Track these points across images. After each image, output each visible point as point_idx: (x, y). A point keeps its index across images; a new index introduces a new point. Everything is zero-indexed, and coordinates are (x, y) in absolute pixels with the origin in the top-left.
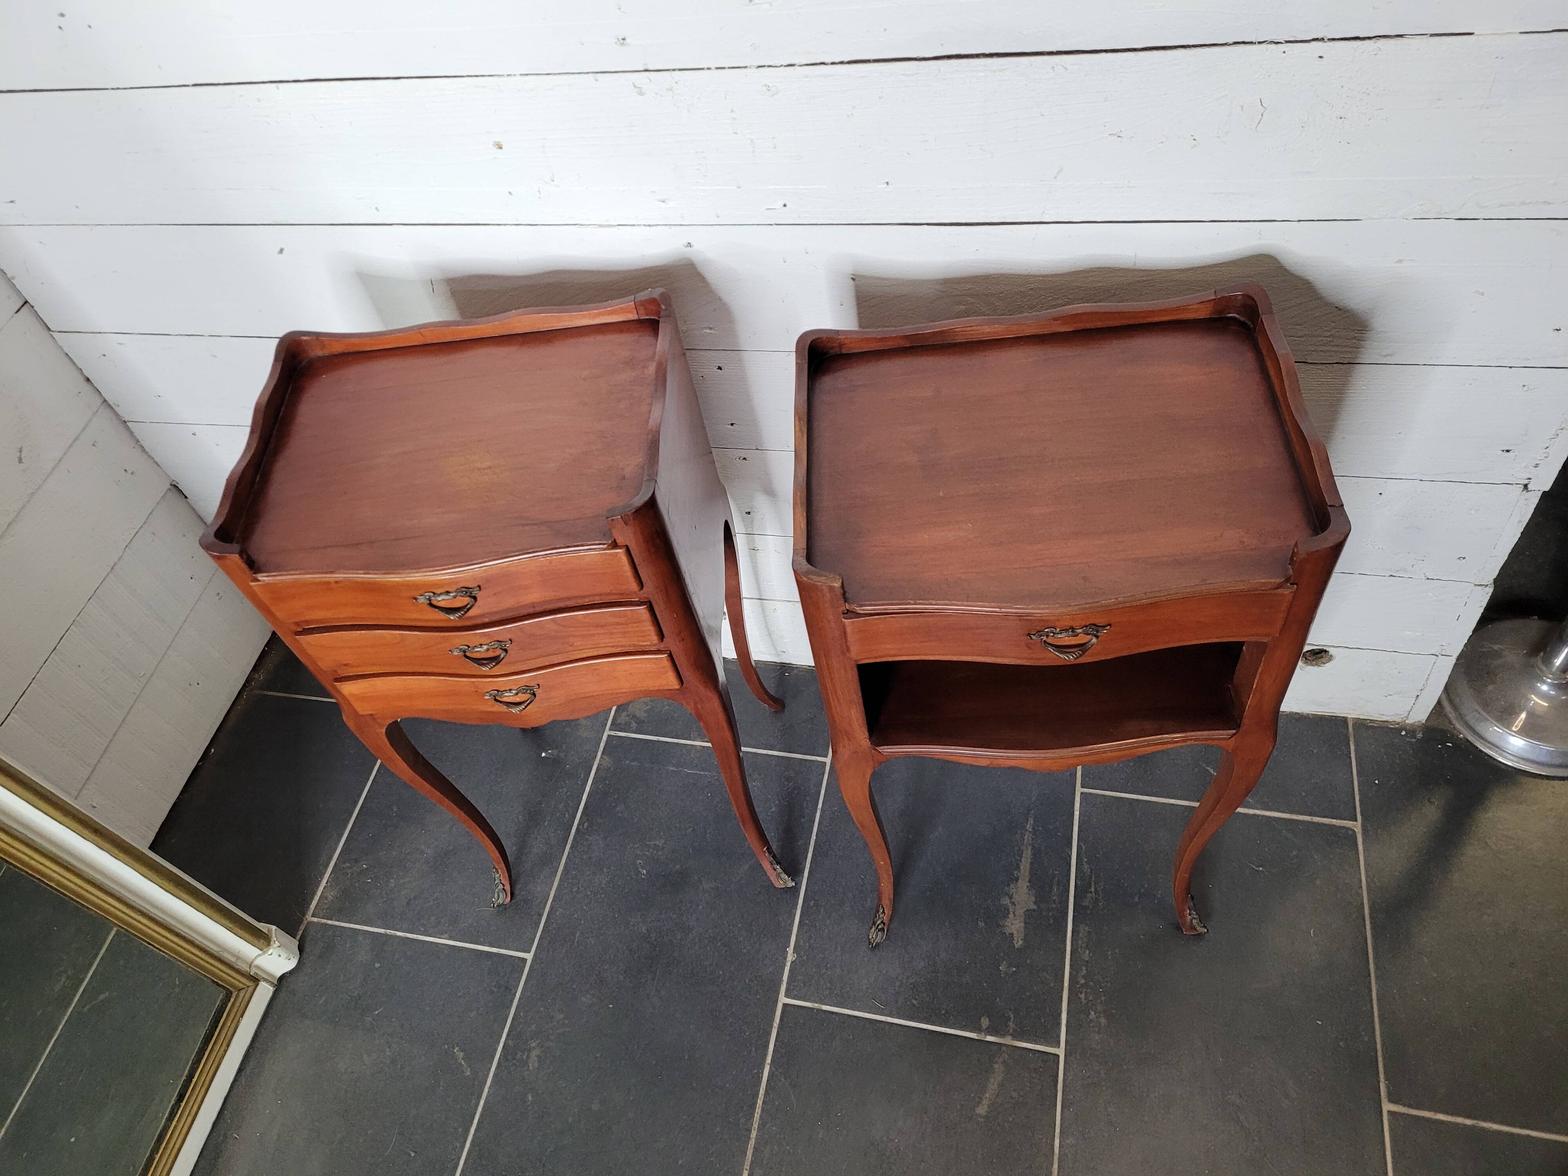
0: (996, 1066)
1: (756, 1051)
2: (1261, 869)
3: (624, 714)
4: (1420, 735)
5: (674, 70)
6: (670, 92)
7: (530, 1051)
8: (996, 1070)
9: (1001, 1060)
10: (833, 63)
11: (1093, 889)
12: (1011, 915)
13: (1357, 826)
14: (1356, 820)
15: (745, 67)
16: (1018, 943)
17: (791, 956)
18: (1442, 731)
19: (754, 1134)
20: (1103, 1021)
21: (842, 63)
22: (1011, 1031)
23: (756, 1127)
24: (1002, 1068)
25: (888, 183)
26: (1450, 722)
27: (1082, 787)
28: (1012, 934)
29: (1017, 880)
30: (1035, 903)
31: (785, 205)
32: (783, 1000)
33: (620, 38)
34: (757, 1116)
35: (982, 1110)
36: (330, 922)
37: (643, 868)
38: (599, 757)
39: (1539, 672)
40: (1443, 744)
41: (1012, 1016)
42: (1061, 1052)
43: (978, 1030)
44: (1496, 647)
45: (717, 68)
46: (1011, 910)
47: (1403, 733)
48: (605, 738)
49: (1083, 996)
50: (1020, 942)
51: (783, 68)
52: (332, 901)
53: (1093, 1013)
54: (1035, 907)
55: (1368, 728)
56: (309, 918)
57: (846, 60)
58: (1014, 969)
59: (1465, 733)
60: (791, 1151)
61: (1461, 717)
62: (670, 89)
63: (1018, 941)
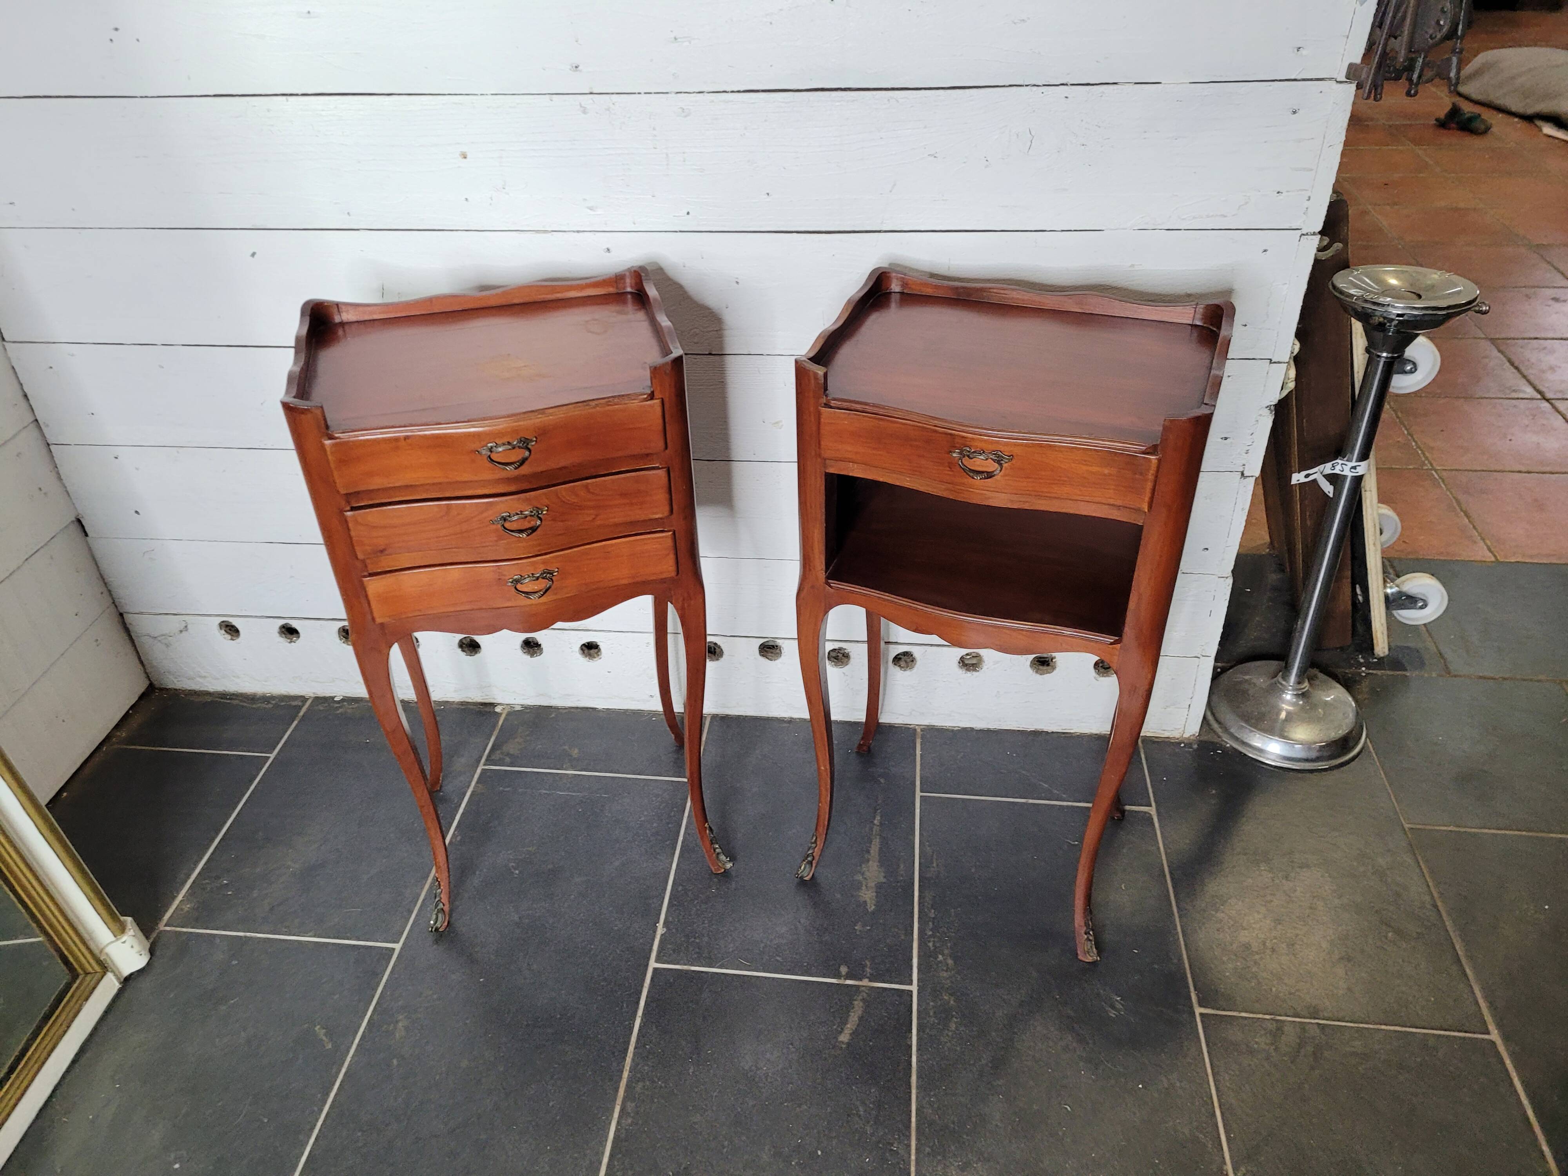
0: (856, 1003)
1: (627, 1006)
2: (1076, 843)
3: (498, 752)
4: (1195, 746)
5: (613, 94)
6: (608, 112)
7: (397, 1022)
8: (856, 1006)
9: (860, 997)
10: (732, 92)
11: (935, 865)
12: (864, 888)
13: (1152, 810)
14: (1151, 806)
15: (667, 93)
16: (871, 908)
17: (660, 930)
18: (1212, 743)
19: (626, 1074)
20: (950, 962)
21: (739, 92)
22: (868, 975)
23: (628, 1068)
24: (861, 1004)
25: (768, 194)
26: (1219, 737)
27: (922, 791)
28: (865, 902)
29: (868, 861)
30: (885, 877)
31: (688, 213)
32: (653, 964)
33: (574, 65)
34: (629, 1060)
35: (844, 1038)
36: (184, 930)
37: (515, 869)
38: (473, 784)
39: (1280, 686)
40: (1215, 751)
41: (868, 963)
42: (914, 988)
43: (838, 975)
44: (1247, 677)
45: (645, 93)
46: (864, 883)
47: (1182, 745)
48: (479, 771)
49: (931, 944)
50: (873, 907)
51: (695, 94)
52: (188, 911)
53: (940, 956)
54: (884, 880)
55: (1154, 742)
56: (162, 927)
57: (742, 90)
58: (868, 928)
59: (1230, 743)
60: (663, 1085)
61: (1226, 730)
62: (608, 109)
63: (871, 907)
